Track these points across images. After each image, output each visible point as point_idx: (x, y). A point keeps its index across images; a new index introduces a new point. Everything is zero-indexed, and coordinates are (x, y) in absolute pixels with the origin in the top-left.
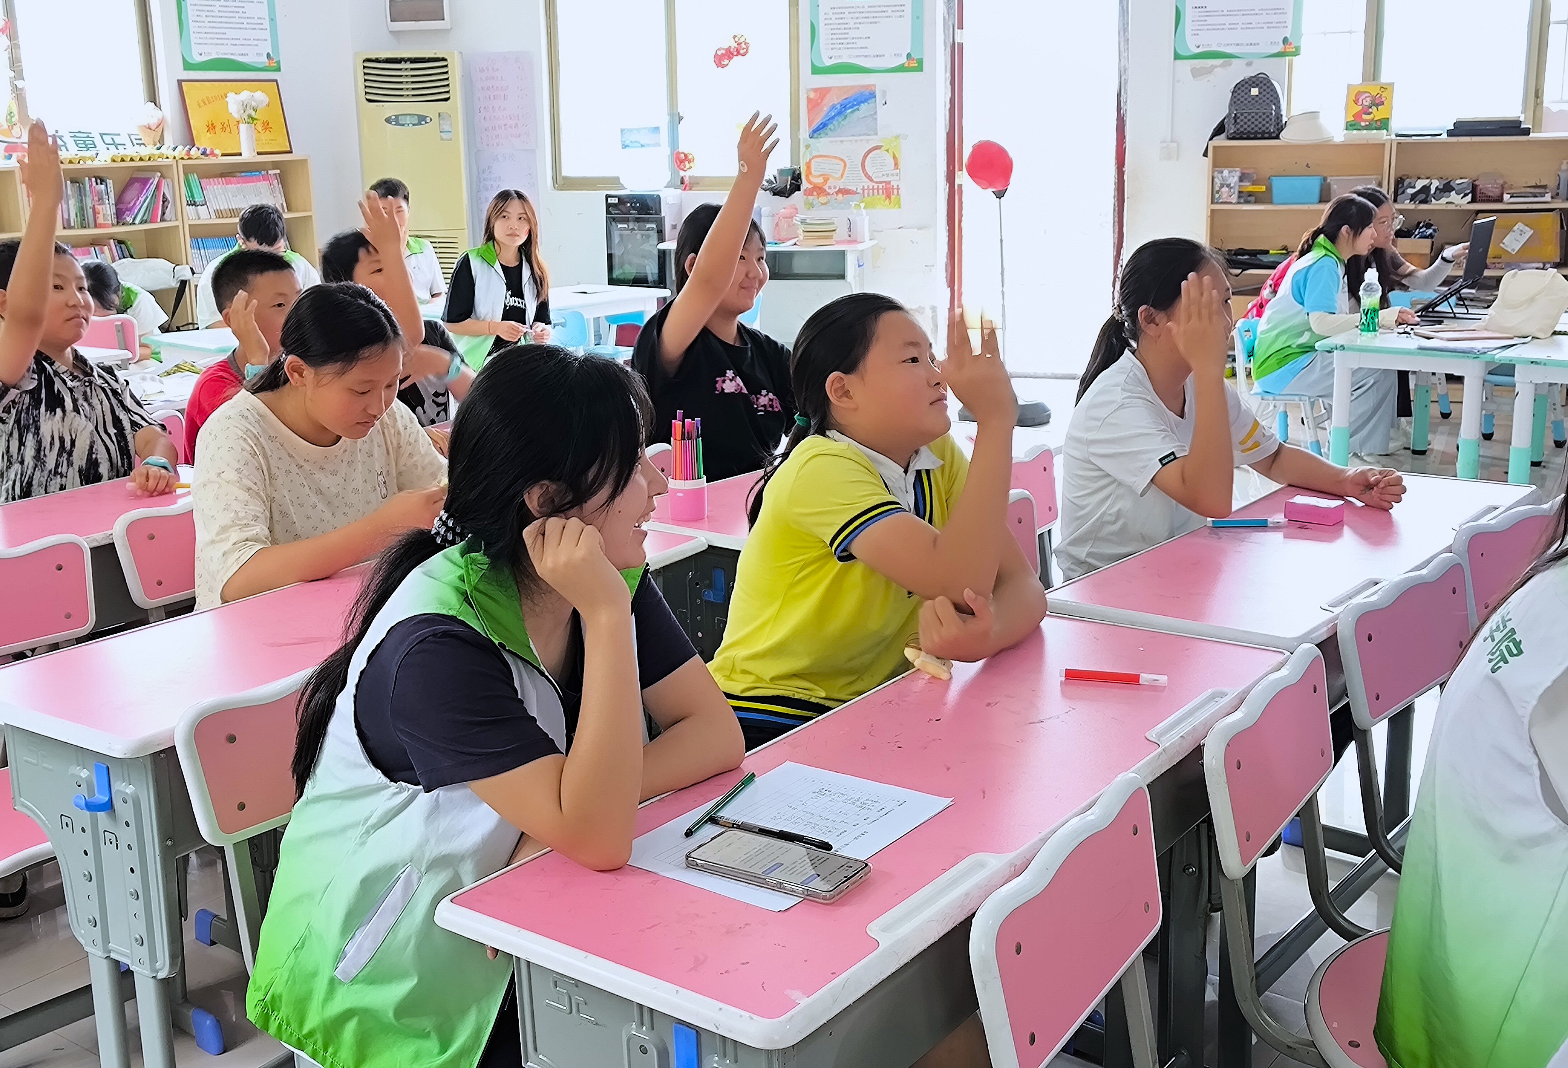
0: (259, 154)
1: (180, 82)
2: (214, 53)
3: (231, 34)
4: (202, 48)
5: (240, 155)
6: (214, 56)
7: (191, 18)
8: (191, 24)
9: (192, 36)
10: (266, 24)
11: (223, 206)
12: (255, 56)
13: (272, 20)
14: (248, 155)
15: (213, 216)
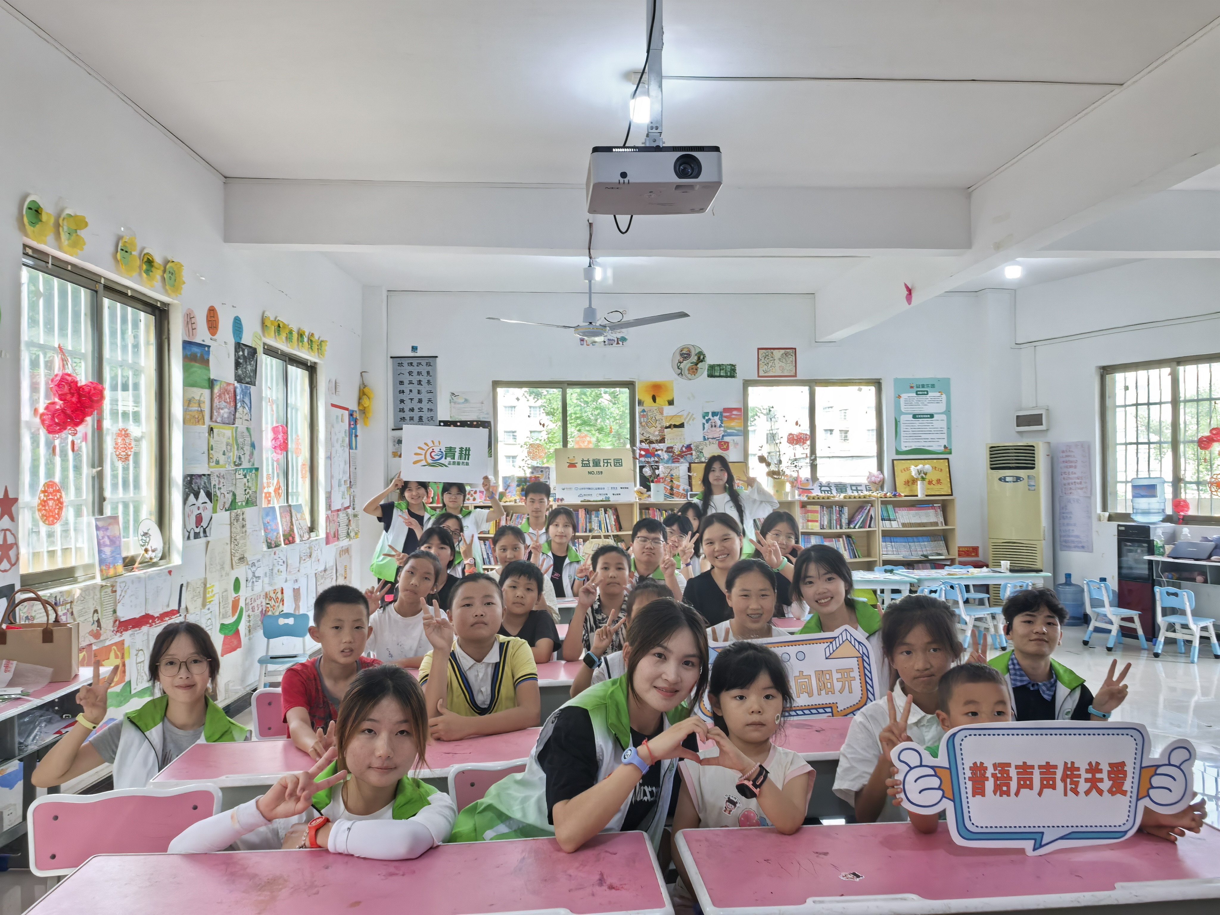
0: (927, 496)
1: (893, 460)
2: (914, 446)
3: (924, 436)
4: (907, 444)
5: (917, 496)
6: (913, 447)
7: (902, 430)
8: (902, 433)
9: (902, 438)
10: (945, 431)
11: (907, 521)
12: (937, 446)
13: (948, 428)
14: (921, 496)
15: (901, 526)
